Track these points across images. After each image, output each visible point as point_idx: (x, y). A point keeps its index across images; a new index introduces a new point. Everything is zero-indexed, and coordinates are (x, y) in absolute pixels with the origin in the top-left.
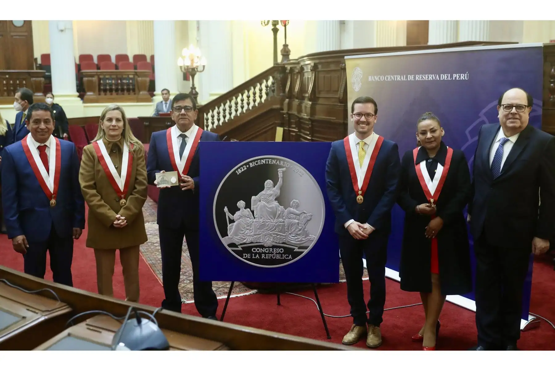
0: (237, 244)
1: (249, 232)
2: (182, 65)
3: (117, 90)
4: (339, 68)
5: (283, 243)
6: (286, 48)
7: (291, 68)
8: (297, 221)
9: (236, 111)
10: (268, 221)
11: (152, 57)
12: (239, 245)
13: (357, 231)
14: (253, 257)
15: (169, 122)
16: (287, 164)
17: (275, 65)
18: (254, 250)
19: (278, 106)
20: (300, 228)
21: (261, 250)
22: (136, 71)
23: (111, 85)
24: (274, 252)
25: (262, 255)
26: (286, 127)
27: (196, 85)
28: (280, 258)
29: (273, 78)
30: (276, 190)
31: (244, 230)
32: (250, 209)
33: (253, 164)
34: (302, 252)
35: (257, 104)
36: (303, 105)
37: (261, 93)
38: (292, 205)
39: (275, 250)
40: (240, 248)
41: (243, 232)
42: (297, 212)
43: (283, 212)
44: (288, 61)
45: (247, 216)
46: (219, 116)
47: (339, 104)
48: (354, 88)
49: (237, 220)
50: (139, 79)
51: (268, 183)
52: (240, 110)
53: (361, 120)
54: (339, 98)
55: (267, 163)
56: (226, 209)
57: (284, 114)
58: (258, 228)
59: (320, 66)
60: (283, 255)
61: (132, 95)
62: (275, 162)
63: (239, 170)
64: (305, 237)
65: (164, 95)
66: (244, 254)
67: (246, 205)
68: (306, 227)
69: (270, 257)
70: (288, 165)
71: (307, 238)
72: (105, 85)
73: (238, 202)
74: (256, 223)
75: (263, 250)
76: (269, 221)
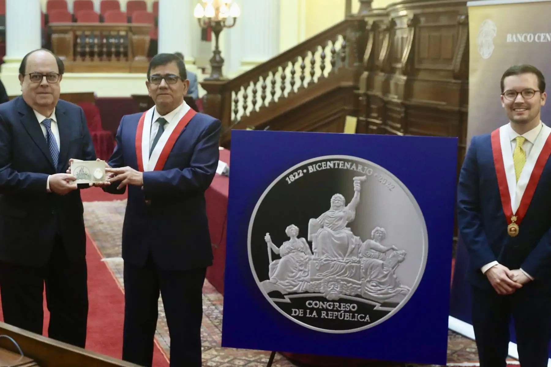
0: (283, 293)
1: (304, 276)
3: (100, 54)
4: (455, 23)
5: (357, 296)
7: (374, 23)
8: (381, 262)
9: (283, 89)
10: (333, 259)
11: (156, 6)
12: (286, 295)
13: (503, 280)
14: (308, 316)
16: (369, 169)
17: (349, 19)
18: (310, 304)
19: (350, 83)
20: (386, 273)
21: (320, 304)
22: (130, 25)
23: (92, 46)
24: (342, 309)
25: (322, 312)
26: (362, 116)
27: (221, 48)
28: (350, 319)
29: (345, 38)
30: (349, 211)
31: (294, 271)
32: (307, 239)
33: (313, 168)
34: (388, 312)
35: (316, 80)
36: (392, 83)
37: (323, 62)
38: (374, 235)
39: (344, 305)
40: (287, 300)
41: (294, 274)
42: (382, 247)
43: (359, 246)
44: (370, 11)
45: (301, 250)
46: (255, 97)
47: (453, 81)
48: (481, 53)
49: (284, 256)
50: (135, 38)
51: (337, 198)
52: (288, 89)
53: (516, 101)
54: (453, 71)
55: (336, 167)
56: (268, 237)
57: (359, 95)
58: (318, 270)
59: (423, 20)
60: (356, 315)
61: (123, 62)
62: (349, 166)
63: (291, 177)
64: (394, 288)
66: (293, 310)
67: (300, 231)
68: (396, 272)
69: (335, 317)
70: (369, 172)
71: (396, 290)
72: (84, 46)
73: (288, 228)
74: (315, 261)
75: (324, 304)
76: (336, 259)
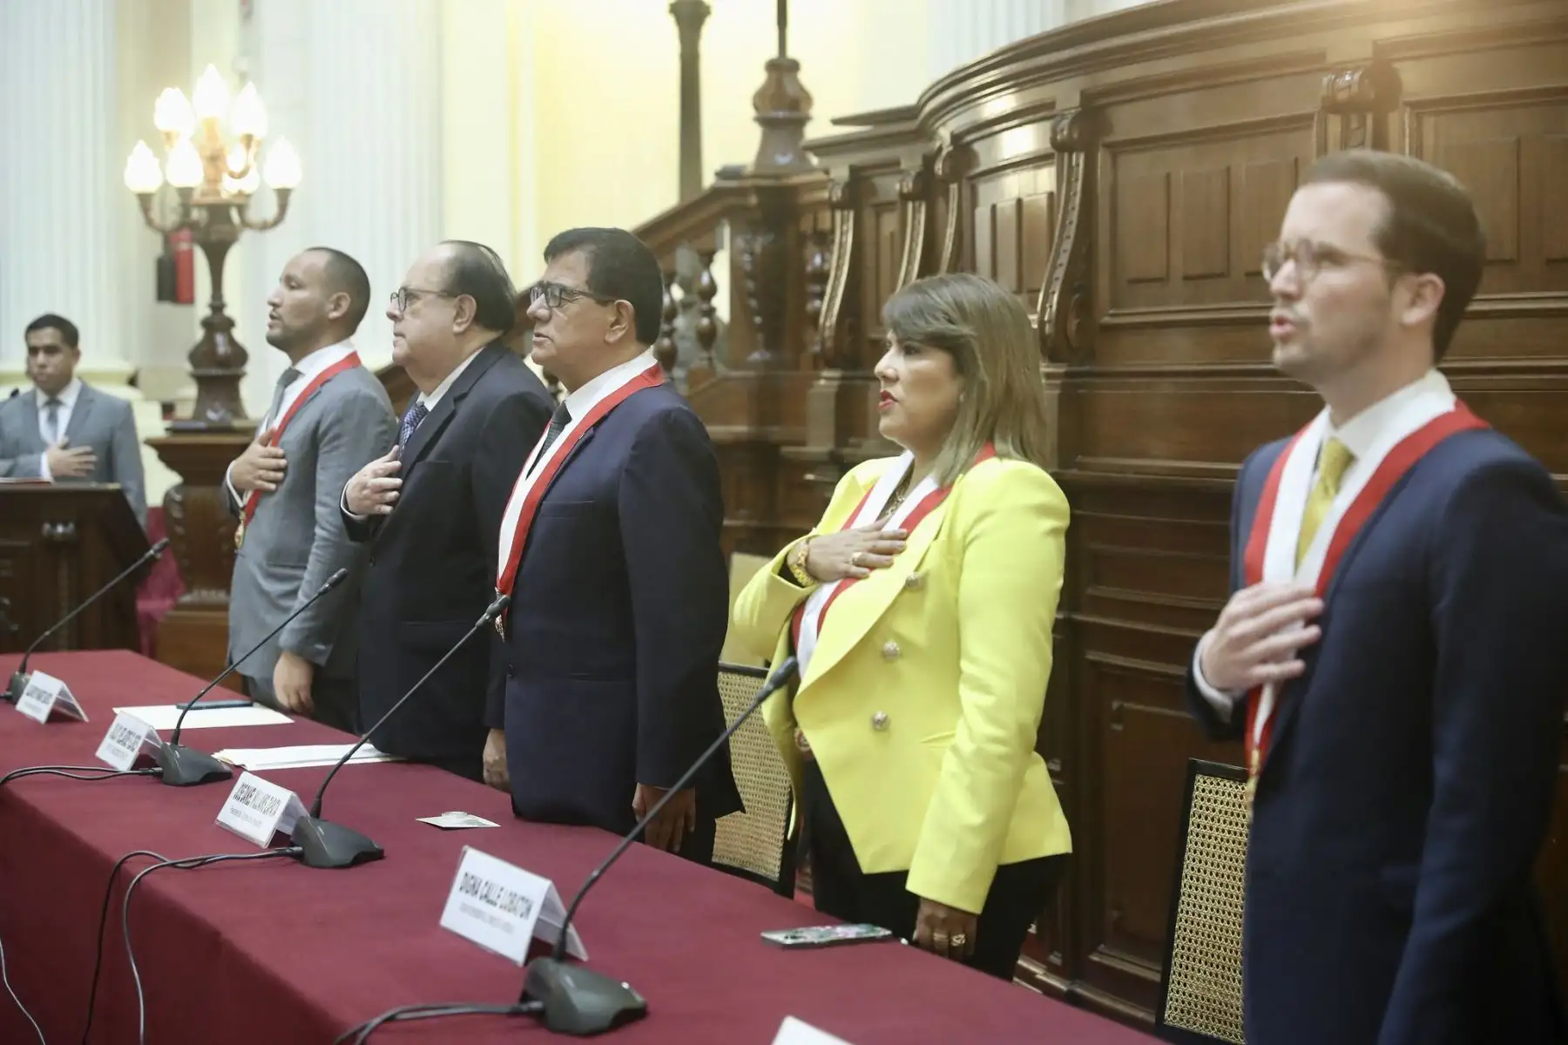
2: (151, 186)
6: (787, 81)
7: (854, 173)
15: (65, 524)
65: (41, 358)
